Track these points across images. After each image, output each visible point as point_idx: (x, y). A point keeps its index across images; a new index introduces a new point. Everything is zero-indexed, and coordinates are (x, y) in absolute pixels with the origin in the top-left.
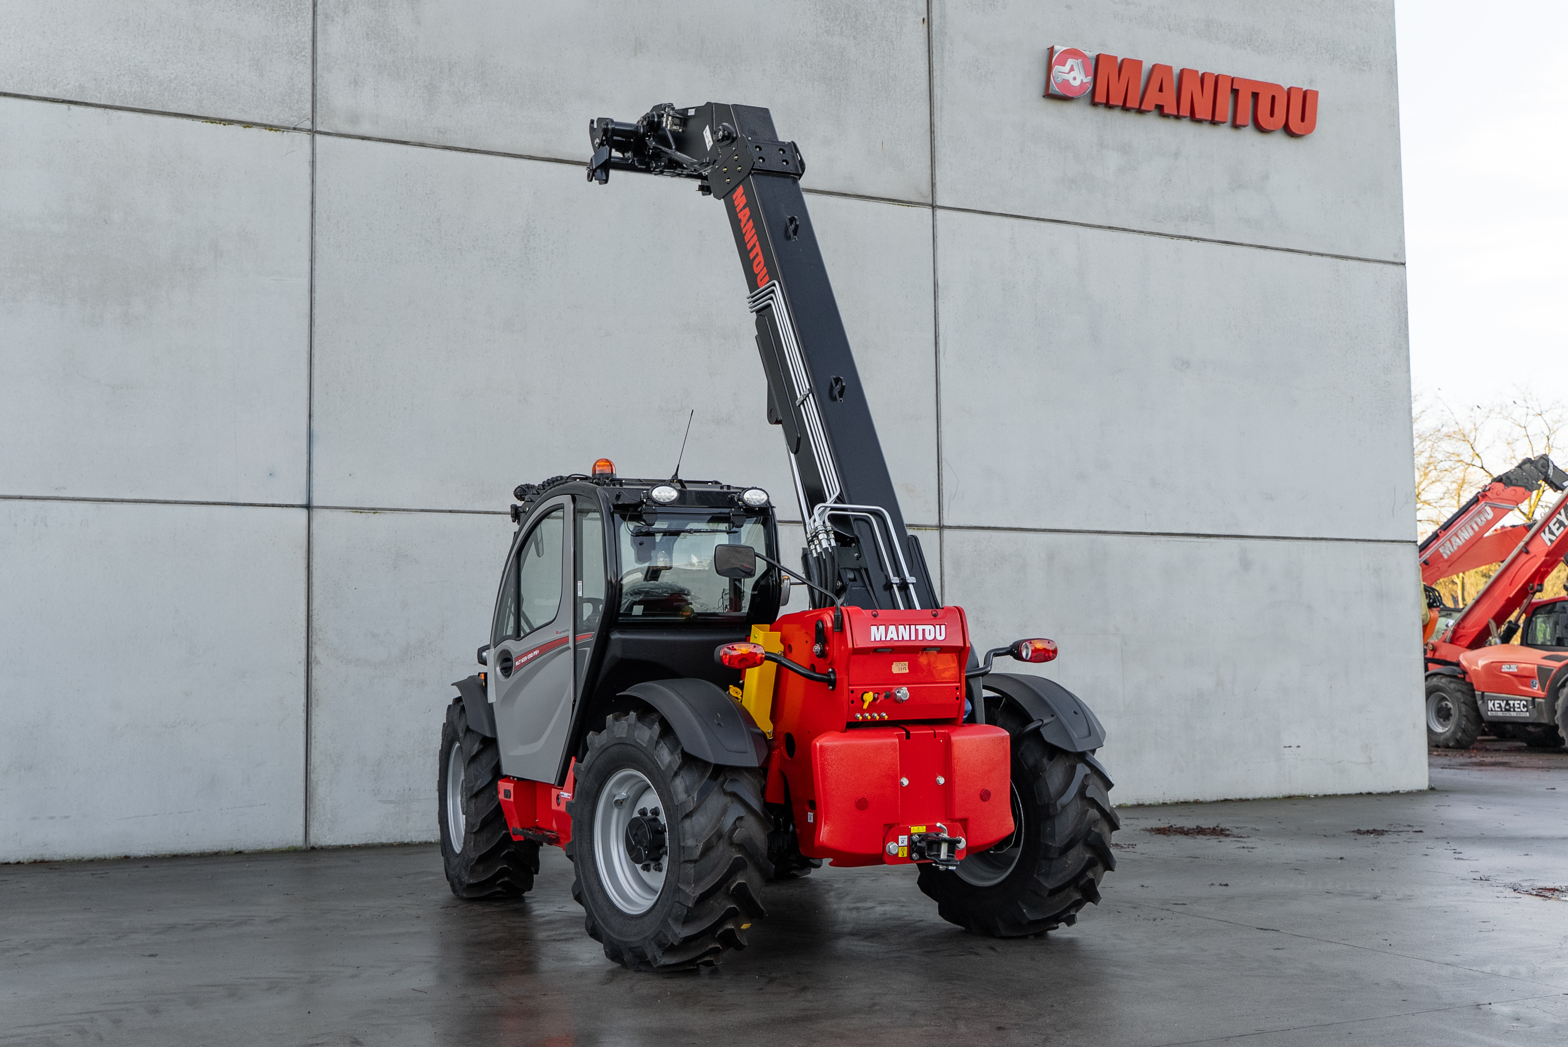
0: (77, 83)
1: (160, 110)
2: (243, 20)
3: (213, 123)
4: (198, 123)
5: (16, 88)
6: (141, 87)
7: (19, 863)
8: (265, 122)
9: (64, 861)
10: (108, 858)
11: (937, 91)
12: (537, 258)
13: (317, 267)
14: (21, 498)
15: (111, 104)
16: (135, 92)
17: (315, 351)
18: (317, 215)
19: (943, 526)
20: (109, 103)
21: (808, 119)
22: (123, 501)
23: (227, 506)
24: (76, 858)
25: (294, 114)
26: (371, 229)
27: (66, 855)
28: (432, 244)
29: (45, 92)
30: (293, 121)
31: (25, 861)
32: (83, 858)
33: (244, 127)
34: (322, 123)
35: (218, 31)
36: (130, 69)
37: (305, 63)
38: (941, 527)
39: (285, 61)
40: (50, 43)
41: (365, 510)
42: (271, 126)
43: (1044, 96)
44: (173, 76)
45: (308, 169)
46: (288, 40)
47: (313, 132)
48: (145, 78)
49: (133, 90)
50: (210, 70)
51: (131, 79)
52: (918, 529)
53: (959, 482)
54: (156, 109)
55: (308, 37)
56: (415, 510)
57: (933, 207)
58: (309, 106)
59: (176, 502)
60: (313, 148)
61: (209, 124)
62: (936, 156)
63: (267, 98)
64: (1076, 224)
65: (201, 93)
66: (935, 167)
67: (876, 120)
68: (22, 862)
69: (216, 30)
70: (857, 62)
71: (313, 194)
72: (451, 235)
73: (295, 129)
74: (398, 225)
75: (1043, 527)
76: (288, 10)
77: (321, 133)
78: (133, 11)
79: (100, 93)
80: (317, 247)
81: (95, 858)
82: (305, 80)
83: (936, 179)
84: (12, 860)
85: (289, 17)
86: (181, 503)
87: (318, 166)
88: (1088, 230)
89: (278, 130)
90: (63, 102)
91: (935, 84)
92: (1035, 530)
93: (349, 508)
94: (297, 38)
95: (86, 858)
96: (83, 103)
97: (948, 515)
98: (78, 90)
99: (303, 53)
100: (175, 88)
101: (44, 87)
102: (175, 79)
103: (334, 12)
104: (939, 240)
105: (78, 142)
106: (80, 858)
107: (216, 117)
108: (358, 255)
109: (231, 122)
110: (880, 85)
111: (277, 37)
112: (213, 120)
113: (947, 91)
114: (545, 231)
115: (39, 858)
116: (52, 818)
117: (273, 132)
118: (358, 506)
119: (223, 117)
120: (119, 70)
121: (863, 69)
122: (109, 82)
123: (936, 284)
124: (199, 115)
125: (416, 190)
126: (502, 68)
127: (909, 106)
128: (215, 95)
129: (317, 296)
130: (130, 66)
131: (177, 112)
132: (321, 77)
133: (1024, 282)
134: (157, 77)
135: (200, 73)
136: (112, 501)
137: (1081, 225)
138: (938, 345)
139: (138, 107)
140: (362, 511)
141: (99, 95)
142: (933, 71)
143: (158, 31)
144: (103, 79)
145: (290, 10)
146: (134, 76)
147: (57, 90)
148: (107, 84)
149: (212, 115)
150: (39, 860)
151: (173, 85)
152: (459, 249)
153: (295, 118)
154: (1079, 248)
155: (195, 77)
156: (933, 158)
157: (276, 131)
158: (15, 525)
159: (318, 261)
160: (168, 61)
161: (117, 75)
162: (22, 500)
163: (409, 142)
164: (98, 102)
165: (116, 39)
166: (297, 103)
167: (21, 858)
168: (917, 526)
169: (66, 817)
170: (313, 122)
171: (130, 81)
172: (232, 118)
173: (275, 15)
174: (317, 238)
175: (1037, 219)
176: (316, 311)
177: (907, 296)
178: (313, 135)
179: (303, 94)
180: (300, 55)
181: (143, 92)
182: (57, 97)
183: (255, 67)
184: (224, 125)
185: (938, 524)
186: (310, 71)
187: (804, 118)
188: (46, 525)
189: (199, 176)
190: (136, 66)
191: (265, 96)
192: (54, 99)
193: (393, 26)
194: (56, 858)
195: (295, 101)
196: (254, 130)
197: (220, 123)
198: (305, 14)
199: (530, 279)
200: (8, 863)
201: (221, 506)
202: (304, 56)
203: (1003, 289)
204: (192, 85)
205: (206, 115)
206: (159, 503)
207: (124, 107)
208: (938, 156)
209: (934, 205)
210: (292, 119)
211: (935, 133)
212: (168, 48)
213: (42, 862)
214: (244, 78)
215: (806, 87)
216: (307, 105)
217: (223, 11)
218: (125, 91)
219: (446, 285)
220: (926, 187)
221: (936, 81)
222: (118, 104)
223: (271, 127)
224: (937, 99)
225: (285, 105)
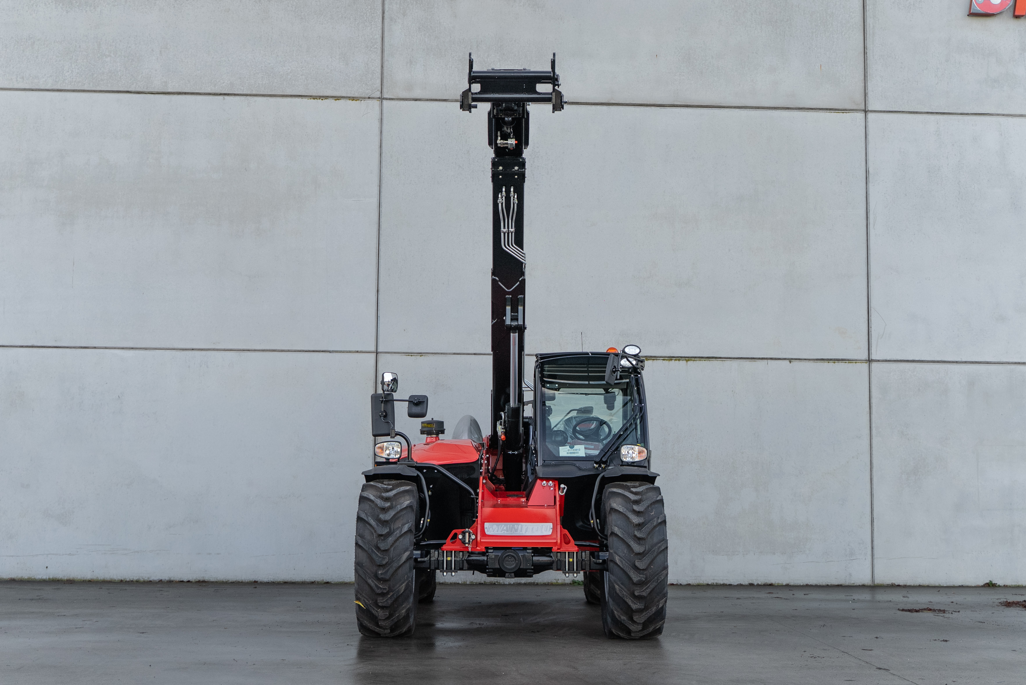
0: (229, 82)
1: (281, 94)
2: (335, 29)
3: (314, 99)
4: (305, 100)
5: (191, 89)
6: (269, 80)
7: (189, 581)
8: (349, 95)
9: (216, 582)
10: (244, 581)
11: (869, 21)
12: (540, 174)
13: (383, 190)
14: (193, 350)
15: (250, 93)
16: (265, 84)
17: (381, 247)
18: (383, 155)
19: (872, 360)
20: (249, 93)
21: (757, 54)
22: (255, 350)
23: (322, 353)
24: (224, 580)
25: (369, 88)
26: (420, 162)
27: (218, 578)
28: (463, 169)
29: (209, 90)
30: (368, 93)
31: (193, 580)
32: (228, 581)
33: (335, 100)
34: (387, 92)
35: (319, 37)
36: (262, 69)
37: (376, 53)
38: (870, 361)
39: (363, 53)
40: (213, 58)
41: (414, 354)
42: (353, 97)
43: (968, 15)
44: (289, 71)
45: (377, 124)
46: (365, 38)
47: (381, 99)
48: (272, 74)
49: (264, 82)
50: (314, 64)
51: (263, 75)
52: (849, 362)
53: (886, 325)
54: (278, 94)
55: (379, 34)
56: (450, 354)
57: (866, 111)
58: (379, 81)
59: (289, 351)
60: (382, 110)
61: (312, 100)
62: (868, 72)
63: (350, 79)
64: (998, 115)
65: (307, 80)
66: (867, 80)
67: (816, 49)
68: (191, 581)
69: (317, 37)
70: (800, 6)
71: (381, 141)
72: (477, 161)
73: (369, 98)
74: (439, 157)
75: (964, 360)
76: (365, 19)
77: (387, 99)
78: (264, 31)
79: (243, 87)
80: (383, 176)
81: (236, 581)
82: (376, 64)
83: (868, 90)
84: (185, 579)
85: (366, 23)
86: (292, 351)
87: (385, 121)
88: (1010, 119)
89: (358, 100)
90: (221, 94)
91: (868, 15)
92: (957, 362)
93: (404, 353)
94: (371, 37)
95: (230, 581)
96: (233, 94)
97: (876, 351)
98: (230, 86)
99: (375, 46)
100: (290, 79)
101: (209, 86)
102: (291, 72)
103: (397, 16)
104: (870, 137)
105: (229, 120)
106: (227, 580)
107: (317, 95)
108: (411, 180)
109: (326, 97)
110: (819, 22)
111: (358, 37)
112: (315, 97)
113: (879, 20)
114: (546, 154)
115: (201, 579)
116: (210, 554)
117: (354, 101)
118: (409, 351)
119: (321, 95)
120: (255, 71)
121: (804, 11)
122: (249, 79)
123: (867, 172)
124: (306, 95)
125: (453, 133)
126: (515, 41)
127: (844, 35)
128: (316, 80)
129: (383, 209)
130: (262, 67)
131: (292, 94)
132: (387, 61)
133: (948, 165)
134: (279, 73)
135: (307, 67)
136: (249, 350)
137: (1003, 115)
138: (868, 219)
139: (267, 93)
140: (412, 355)
141: (242, 88)
142: (866, 6)
143: (280, 42)
144: (245, 77)
145: (367, 18)
146: (265, 73)
147: (216, 87)
148: (247, 80)
149: (314, 94)
150: (201, 581)
151: (289, 77)
152: (483, 171)
153: (369, 90)
154: (1001, 135)
155: (304, 70)
156: (866, 73)
157: (356, 100)
158: (189, 367)
159: (384, 186)
160: (286, 61)
161: (254, 74)
162: (193, 351)
163: (448, 100)
164: (241, 93)
165: (253, 50)
166: (371, 80)
167: (190, 579)
168: (848, 360)
169: (218, 554)
170: (381, 92)
171: (262, 77)
172: (327, 95)
173: (357, 23)
174: (383, 170)
175: (961, 114)
176: (382, 220)
177: (841, 182)
178: (382, 101)
179: (375, 74)
180: (373, 47)
181: (270, 83)
182: (217, 92)
183: (343, 59)
184: (322, 100)
185: (868, 359)
186: (380, 58)
187: (753, 53)
188: (207, 367)
189: (306, 135)
190: (266, 67)
191: (349, 78)
192: (215, 93)
193: (438, 21)
194: (212, 580)
195: (370, 79)
196: (342, 101)
197: (319, 99)
198: (377, 19)
199: (535, 189)
200: (182, 581)
201: (318, 353)
202: (376, 48)
203: (929, 172)
204: (302, 75)
205: (310, 94)
206: (278, 351)
207: (258, 94)
208: (870, 71)
209: (867, 110)
210: (367, 91)
211: (868, 54)
212: (286, 52)
213: (204, 582)
214: (336, 67)
215: (755, 29)
216: (378, 81)
217: (322, 24)
218: (259, 84)
219: (473, 197)
220: (859, 97)
221: (869, 14)
222: (254, 93)
223: (353, 99)
224: (869, 27)
225: (363, 82)
